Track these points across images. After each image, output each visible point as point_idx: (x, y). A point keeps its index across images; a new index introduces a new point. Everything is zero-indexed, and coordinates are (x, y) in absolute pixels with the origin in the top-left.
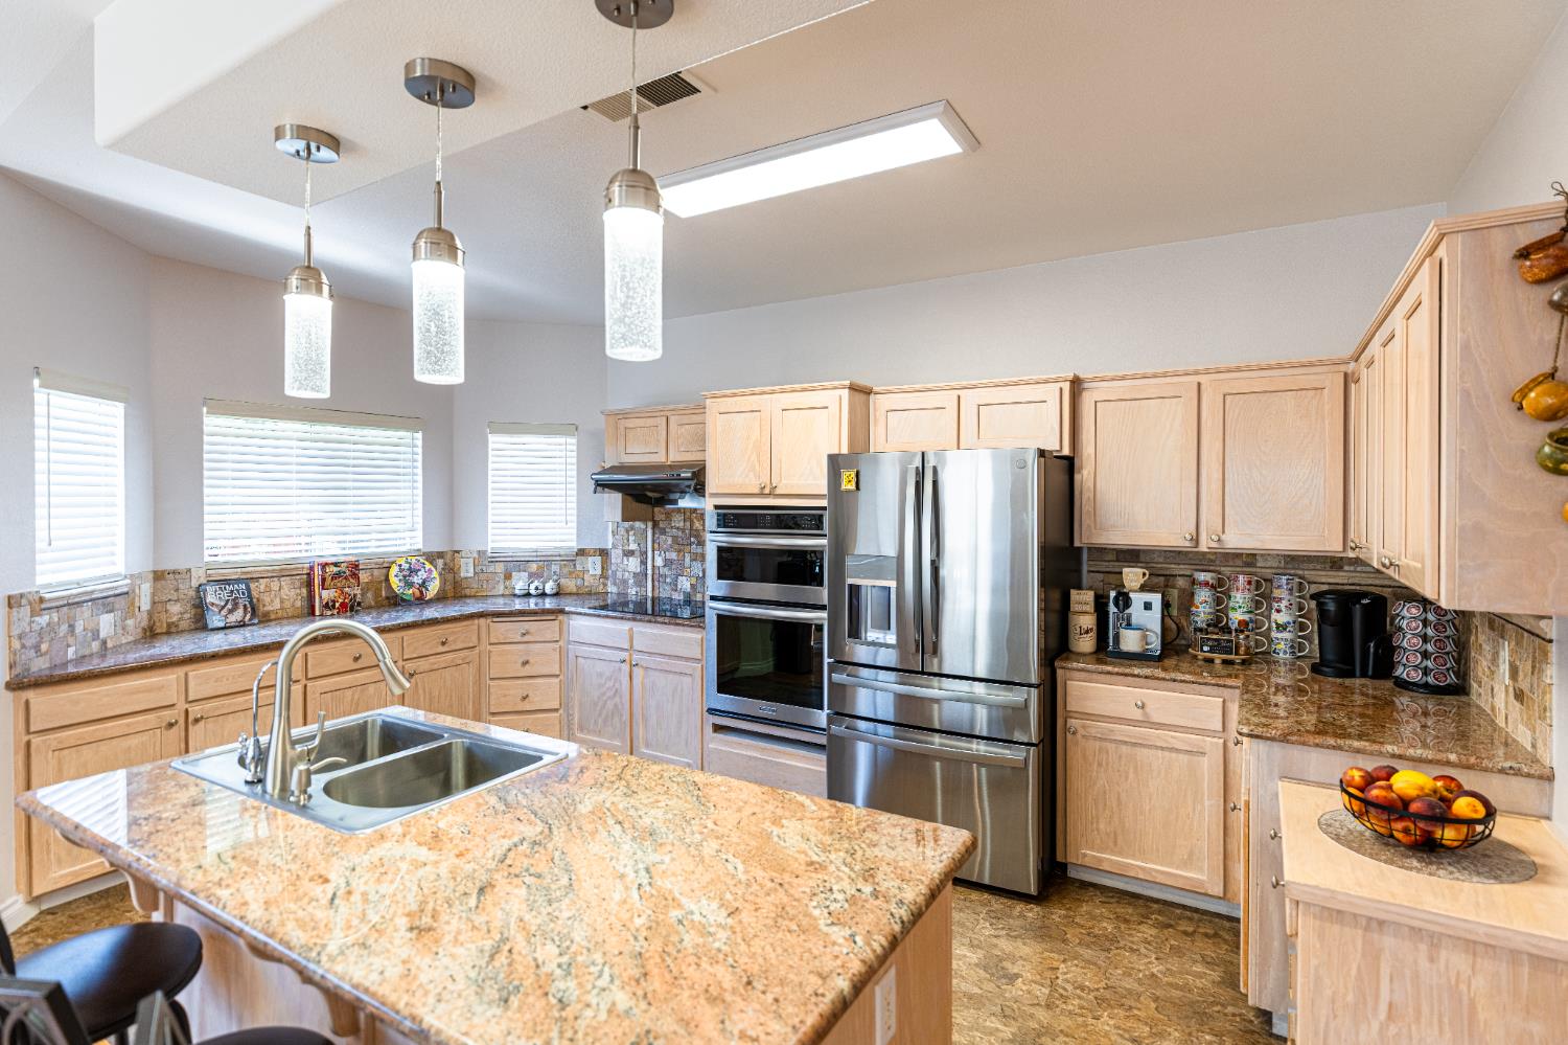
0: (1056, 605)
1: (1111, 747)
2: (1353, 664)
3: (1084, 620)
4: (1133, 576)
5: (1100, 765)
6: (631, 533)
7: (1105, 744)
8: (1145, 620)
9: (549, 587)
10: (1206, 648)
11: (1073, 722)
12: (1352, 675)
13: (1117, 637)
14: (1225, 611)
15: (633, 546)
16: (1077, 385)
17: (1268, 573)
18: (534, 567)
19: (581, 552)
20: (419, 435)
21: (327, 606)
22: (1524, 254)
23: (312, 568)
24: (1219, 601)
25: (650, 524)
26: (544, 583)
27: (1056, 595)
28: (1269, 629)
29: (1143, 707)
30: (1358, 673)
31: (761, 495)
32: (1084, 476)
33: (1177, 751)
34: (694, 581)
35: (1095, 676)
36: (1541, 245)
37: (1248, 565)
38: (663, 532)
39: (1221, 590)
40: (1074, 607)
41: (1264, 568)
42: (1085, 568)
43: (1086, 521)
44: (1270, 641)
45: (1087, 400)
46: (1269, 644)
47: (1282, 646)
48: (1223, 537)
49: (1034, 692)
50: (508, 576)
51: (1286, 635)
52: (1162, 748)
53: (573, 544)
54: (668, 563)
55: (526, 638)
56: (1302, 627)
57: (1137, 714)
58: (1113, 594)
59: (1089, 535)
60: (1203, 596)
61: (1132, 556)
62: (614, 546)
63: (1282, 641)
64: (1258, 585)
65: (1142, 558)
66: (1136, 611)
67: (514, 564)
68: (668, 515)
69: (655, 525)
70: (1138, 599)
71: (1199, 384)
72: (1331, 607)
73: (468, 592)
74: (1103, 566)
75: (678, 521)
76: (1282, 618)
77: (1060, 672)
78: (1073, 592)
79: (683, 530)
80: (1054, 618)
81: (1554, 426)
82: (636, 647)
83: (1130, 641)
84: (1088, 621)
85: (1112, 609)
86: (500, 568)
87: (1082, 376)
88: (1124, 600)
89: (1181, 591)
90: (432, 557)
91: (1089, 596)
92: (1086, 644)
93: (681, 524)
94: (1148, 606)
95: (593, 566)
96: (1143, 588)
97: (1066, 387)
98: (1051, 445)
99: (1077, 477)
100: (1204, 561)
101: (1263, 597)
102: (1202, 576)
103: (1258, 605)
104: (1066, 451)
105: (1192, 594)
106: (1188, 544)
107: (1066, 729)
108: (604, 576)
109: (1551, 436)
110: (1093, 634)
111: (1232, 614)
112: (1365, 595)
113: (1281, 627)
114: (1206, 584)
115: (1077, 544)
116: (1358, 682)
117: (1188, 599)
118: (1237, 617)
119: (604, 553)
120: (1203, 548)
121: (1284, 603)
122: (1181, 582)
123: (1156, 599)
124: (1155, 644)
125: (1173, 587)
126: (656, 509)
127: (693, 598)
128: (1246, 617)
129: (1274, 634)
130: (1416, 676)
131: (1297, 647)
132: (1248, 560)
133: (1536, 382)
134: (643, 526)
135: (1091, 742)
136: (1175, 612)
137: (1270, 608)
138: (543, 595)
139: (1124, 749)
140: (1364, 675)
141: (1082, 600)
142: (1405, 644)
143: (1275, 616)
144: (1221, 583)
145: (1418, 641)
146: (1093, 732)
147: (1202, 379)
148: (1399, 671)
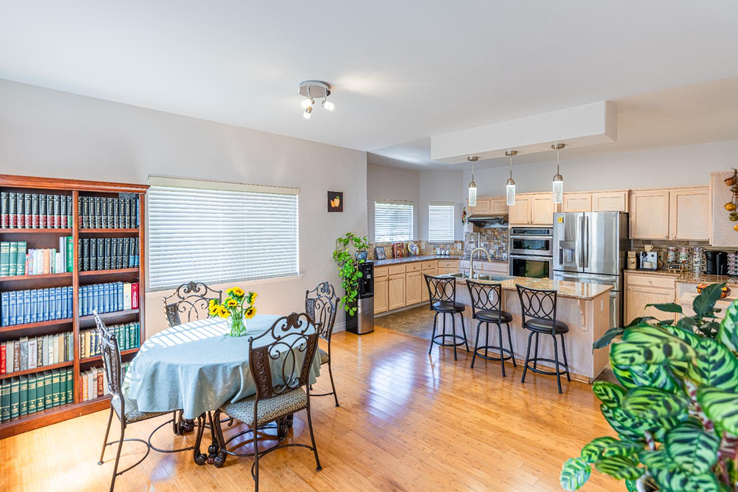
0: (624, 256)
1: (641, 294)
2: (716, 271)
3: (632, 259)
4: (648, 248)
5: (637, 298)
6: (472, 236)
7: (639, 293)
8: (651, 260)
9: (447, 252)
10: (671, 268)
11: (629, 287)
12: (716, 274)
13: (643, 264)
14: (678, 258)
15: (473, 240)
16: (630, 193)
17: (692, 247)
18: (442, 246)
19: (456, 242)
20: (412, 206)
21: (398, 255)
22: (726, 181)
23: (394, 245)
24: (676, 255)
25: (479, 233)
26: (445, 251)
27: (624, 253)
28: (693, 263)
29: (651, 282)
30: (718, 273)
31: (528, 224)
32: (632, 218)
33: (662, 294)
34: (495, 251)
35: (636, 274)
36: (728, 179)
37: (686, 244)
38: (484, 236)
39: (677, 252)
40: (629, 256)
41: (691, 245)
42: (632, 246)
43: (633, 232)
44: (693, 267)
45: (633, 197)
46: (693, 268)
47: (697, 268)
48: (677, 236)
49: (618, 277)
50: (434, 249)
51: (698, 265)
52: (656, 293)
53: (453, 239)
54: (485, 245)
55: (448, 266)
56: (703, 262)
57: (649, 284)
58: (641, 252)
59: (634, 235)
60: (671, 254)
61: (648, 242)
62: (466, 240)
63: (697, 267)
64: (689, 250)
65: (651, 243)
66: (649, 257)
67: (436, 245)
68: (486, 230)
69: (481, 233)
70: (649, 254)
71: (669, 192)
72: (710, 255)
73: (423, 253)
74: (639, 245)
75: (489, 232)
76: (696, 260)
77: (625, 273)
78: (629, 252)
79: (491, 235)
80: (623, 259)
81: (732, 212)
82: (484, 269)
83: (647, 265)
84: (634, 260)
85: (641, 257)
86: (432, 246)
87: (632, 190)
88: (645, 254)
89: (664, 252)
90: (415, 242)
91: (634, 253)
92: (634, 266)
93: (490, 233)
94: (653, 256)
95: (459, 246)
96: (651, 251)
97: (627, 193)
98: (622, 210)
99: (630, 219)
100: (671, 243)
101: (690, 254)
102: (671, 248)
103: (689, 256)
104: (627, 211)
105: (668, 253)
106: (665, 238)
107: (627, 289)
108: (462, 249)
109: (730, 214)
110: (635, 264)
111: (680, 259)
112: (720, 252)
113: (696, 263)
114: (672, 250)
115: (630, 238)
116: (718, 276)
117: (666, 254)
118: (682, 259)
119: (462, 242)
120: (671, 239)
121: (697, 256)
122: (664, 250)
123: (655, 254)
124: (655, 267)
125: (662, 251)
126: (481, 229)
127: (495, 256)
128: (685, 260)
129: (694, 265)
130: (733, 273)
131: (701, 269)
132: (687, 242)
133: (728, 204)
134: (476, 234)
135: (635, 292)
136: (662, 259)
137: (693, 257)
138: (446, 255)
139: (645, 294)
140: (720, 274)
141: (632, 255)
142: (730, 265)
143: (694, 259)
144: (677, 250)
145: (733, 264)
146: (635, 290)
147: (670, 191)
148: (729, 272)
